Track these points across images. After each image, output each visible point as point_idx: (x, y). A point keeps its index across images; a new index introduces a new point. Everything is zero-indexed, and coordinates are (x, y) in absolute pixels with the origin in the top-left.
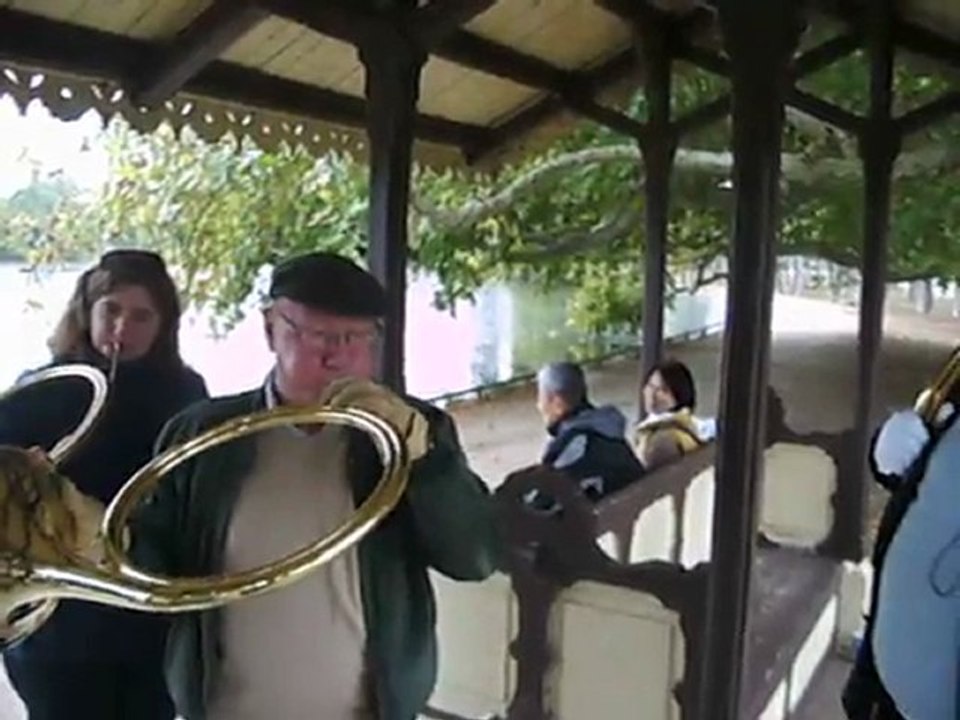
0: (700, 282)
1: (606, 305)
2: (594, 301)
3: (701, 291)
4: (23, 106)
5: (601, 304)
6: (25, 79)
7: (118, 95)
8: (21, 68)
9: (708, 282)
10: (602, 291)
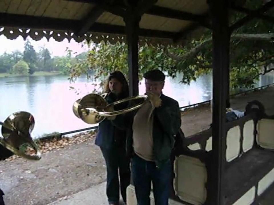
0: (266, 72)
1: (237, 79)
2: (233, 78)
3: (266, 74)
4: (48, 40)
5: (236, 79)
6: (48, 33)
7: (72, 34)
8: (47, 30)
9: (269, 71)
10: (235, 75)
